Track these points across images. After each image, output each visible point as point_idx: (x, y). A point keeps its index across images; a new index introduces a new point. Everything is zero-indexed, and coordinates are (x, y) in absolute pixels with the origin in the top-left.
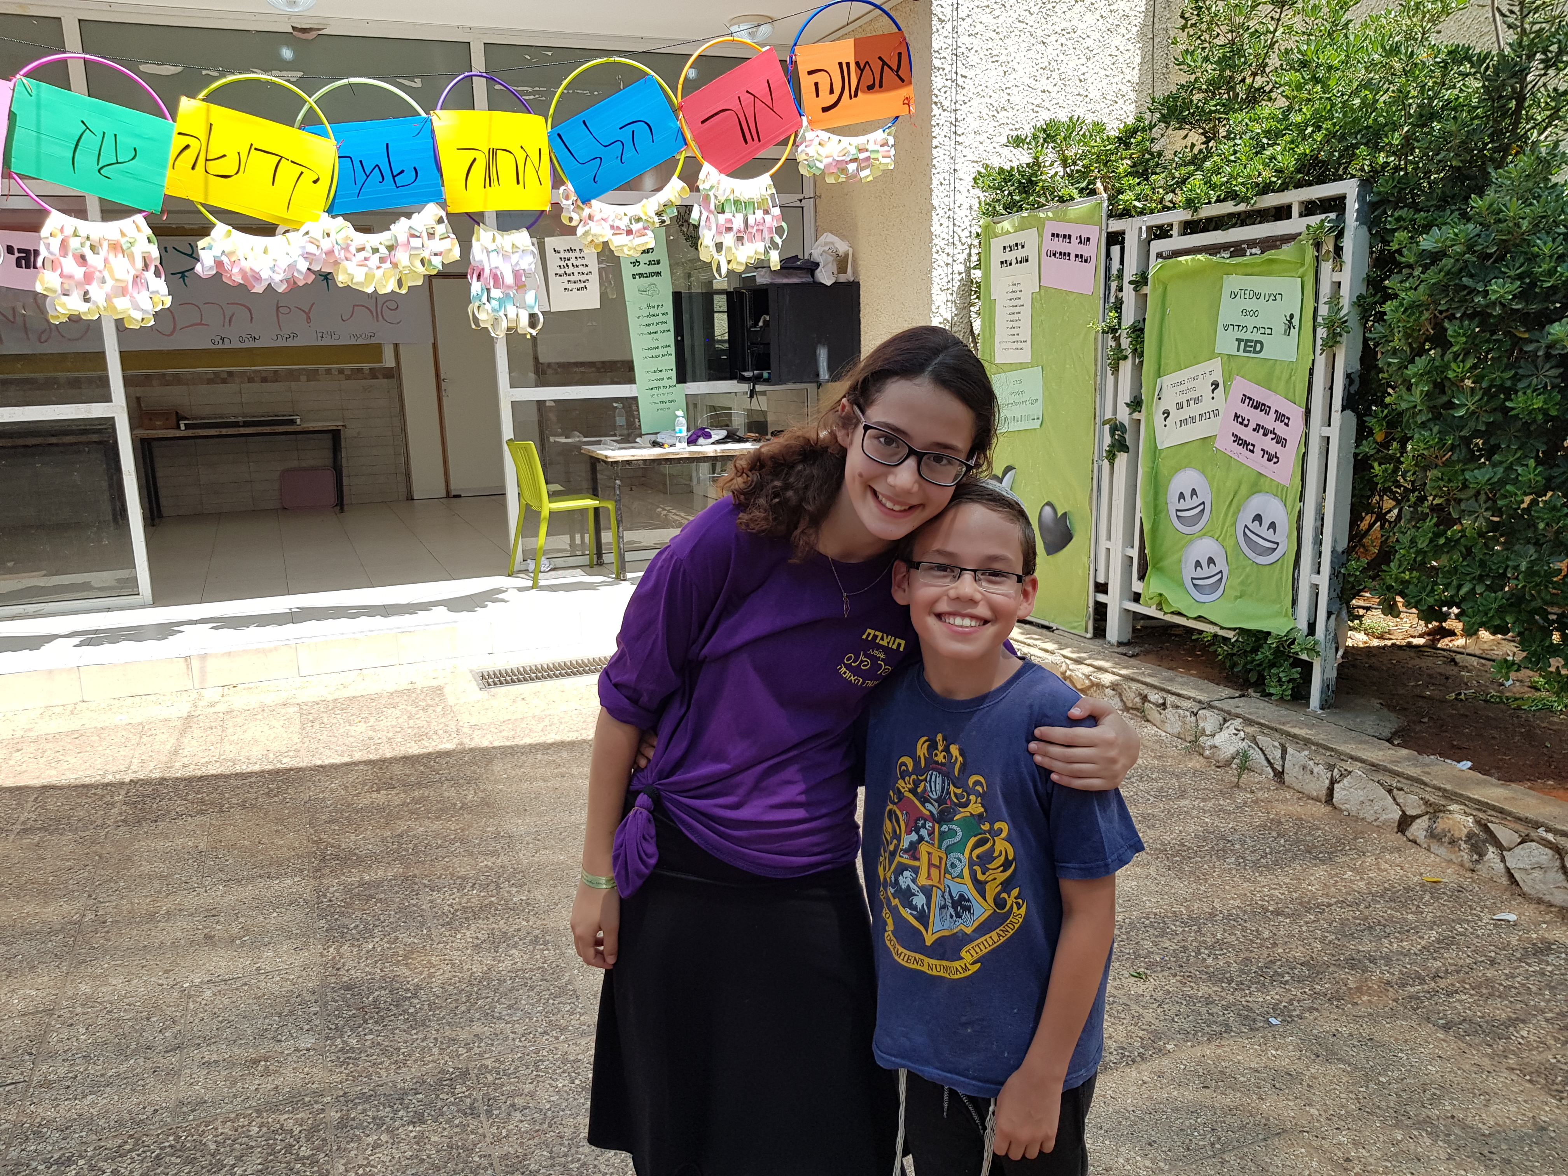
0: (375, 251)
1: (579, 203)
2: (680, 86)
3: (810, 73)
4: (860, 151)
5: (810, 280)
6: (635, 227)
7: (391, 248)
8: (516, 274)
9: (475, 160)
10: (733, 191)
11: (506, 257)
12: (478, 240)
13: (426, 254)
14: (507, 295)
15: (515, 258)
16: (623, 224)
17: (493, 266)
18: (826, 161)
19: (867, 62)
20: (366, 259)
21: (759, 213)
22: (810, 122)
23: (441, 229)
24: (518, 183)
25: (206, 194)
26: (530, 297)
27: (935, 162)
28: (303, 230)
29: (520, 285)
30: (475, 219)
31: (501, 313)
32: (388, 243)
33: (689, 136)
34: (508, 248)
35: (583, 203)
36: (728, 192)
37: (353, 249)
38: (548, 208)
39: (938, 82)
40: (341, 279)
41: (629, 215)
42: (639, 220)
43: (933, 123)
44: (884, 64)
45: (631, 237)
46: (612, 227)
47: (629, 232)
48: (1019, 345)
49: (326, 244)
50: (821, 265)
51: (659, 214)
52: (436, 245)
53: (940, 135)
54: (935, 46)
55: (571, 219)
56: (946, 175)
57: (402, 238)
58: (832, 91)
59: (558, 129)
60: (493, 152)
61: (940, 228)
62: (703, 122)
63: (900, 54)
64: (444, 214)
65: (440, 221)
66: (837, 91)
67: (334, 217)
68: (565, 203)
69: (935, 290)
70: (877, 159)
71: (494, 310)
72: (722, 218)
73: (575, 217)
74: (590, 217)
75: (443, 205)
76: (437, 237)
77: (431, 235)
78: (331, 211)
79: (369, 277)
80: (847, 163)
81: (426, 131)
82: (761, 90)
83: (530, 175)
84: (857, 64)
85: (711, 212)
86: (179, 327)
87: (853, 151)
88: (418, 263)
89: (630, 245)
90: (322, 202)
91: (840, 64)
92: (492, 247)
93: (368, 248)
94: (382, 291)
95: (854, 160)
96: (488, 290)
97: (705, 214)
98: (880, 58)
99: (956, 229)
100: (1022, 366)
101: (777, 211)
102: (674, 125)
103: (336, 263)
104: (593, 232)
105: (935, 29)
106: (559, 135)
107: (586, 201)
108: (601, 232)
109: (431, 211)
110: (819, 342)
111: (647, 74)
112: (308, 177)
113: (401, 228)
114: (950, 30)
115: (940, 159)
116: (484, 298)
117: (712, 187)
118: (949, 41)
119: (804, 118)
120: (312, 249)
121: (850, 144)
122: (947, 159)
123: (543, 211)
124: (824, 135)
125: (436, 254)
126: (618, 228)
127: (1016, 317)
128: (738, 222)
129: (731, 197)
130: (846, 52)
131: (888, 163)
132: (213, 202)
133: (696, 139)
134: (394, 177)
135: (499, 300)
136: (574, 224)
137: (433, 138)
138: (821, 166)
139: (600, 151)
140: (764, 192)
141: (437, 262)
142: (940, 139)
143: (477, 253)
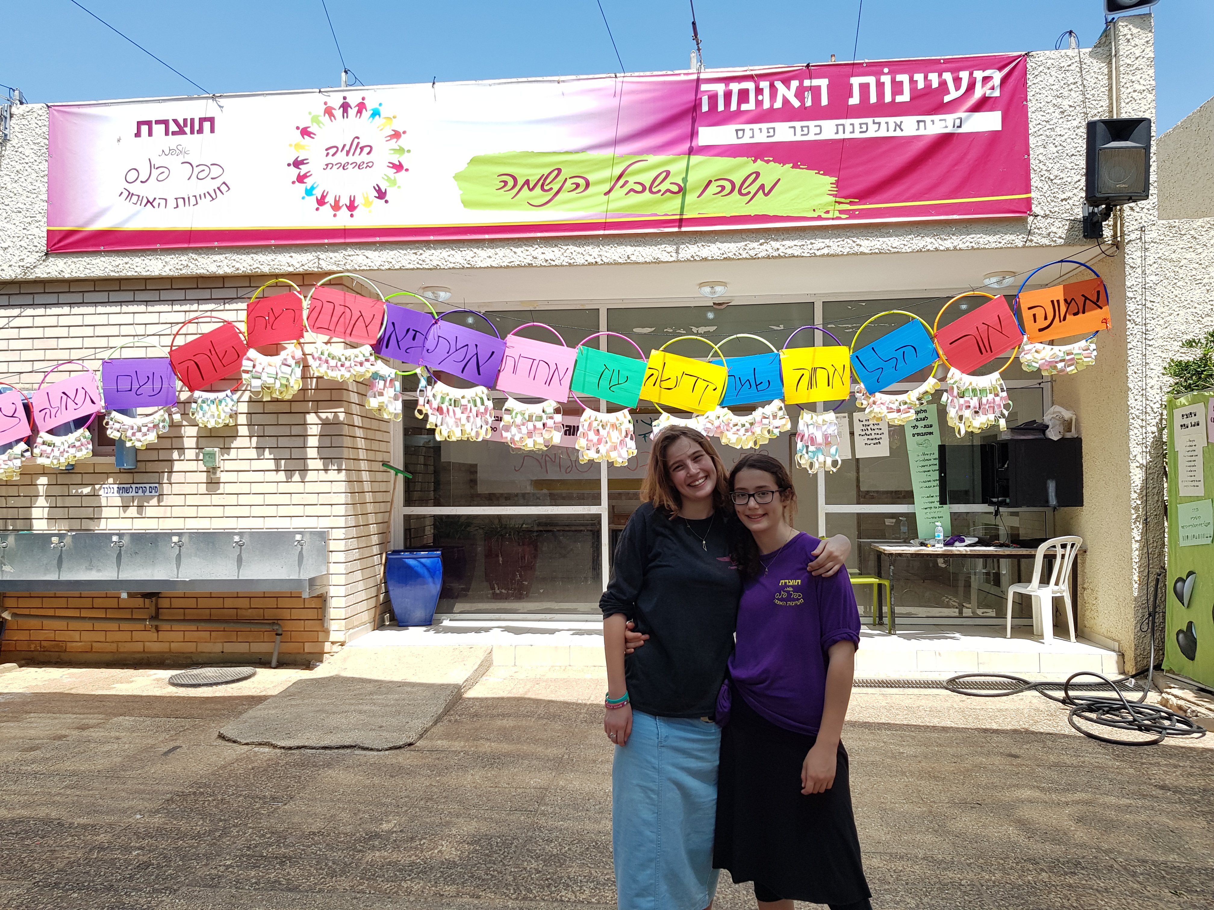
0: (743, 425)
1: (868, 394)
2: (936, 324)
3: (1029, 308)
4: (1068, 354)
5: (1042, 436)
6: (902, 407)
7: (752, 424)
8: (826, 437)
9: (803, 375)
10: (971, 384)
11: (818, 427)
12: (802, 419)
13: (771, 428)
14: (818, 449)
15: (824, 428)
16: (894, 407)
17: (810, 432)
18: (1040, 362)
19: (1073, 299)
20: (738, 430)
21: (991, 397)
22: (1029, 339)
23: (780, 413)
24: (829, 385)
25: (660, 398)
26: (833, 450)
27: (1130, 358)
28: (706, 416)
29: (828, 444)
30: (800, 407)
31: (815, 460)
32: (751, 421)
33: (941, 352)
34: (820, 422)
35: (870, 394)
36: (967, 385)
37: (731, 425)
38: (847, 398)
39: (1131, 306)
40: (724, 441)
41: (899, 400)
42: (905, 403)
43: (1128, 333)
44: (1086, 298)
45: (900, 413)
46: (888, 408)
47: (899, 411)
48: (1196, 484)
49: (717, 423)
50: (1050, 427)
51: (919, 399)
52: (777, 422)
53: (1134, 341)
54: (1128, 284)
55: (862, 404)
56: (1140, 367)
57: (758, 419)
58: (1046, 318)
59: (856, 353)
60: (815, 370)
61: (1134, 402)
62: (951, 344)
63: (1098, 292)
64: (782, 405)
65: (781, 409)
66: (1050, 318)
67: (723, 407)
68: (857, 395)
69: (1132, 444)
70: (1081, 359)
71: (810, 458)
72: (962, 401)
73: (865, 402)
74: (874, 403)
75: (783, 400)
76: (778, 418)
77: (775, 417)
78: (722, 405)
79: (739, 440)
80: (1056, 362)
81: (777, 360)
82: (993, 321)
83: (837, 381)
84: (1065, 300)
85: (954, 397)
86: (639, 465)
87: (1061, 354)
88: (766, 433)
89: (898, 418)
90: (717, 400)
91: (1052, 302)
92: (810, 422)
93: (739, 424)
94: (745, 447)
95: (1062, 361)
96: (807, 447)
97: (950, 398)
98: (1083, 295)
99: (1148, 402)
100: (1198, 498)
101: (1005, 394)
102: (931, 346)
103: (722, 433)
104: (875, 411)
105: (1127, 273)
106: (857, 357)
107: (872, 393)
108: (880, 410)
109: (777, 403)
110: (1049, 478)
111: (915, 318)
112: (711, 387)
113: (758, 414)
114: (1140, 272)
115: (1134, 357)
116: (804, 451)
117: (955, 382)
118: (1140, 280)
119: (1025, 337)
120: (709, 425)
121: (1059, 351)
122: (1140, 356)
123: (844, 400)
124: (1039, 346)
125: (777, 428)
126: (891, 408)
127: (1192, 463)
128: (974, 402)
129: (970, 388)
130: (1058, 293)
131: (1091, 361)
132: (663, 402)
133: (946, 354)
134: (757, 386)
135: (813, 452)
136: (863, 406)
137: (780, 364)
138: (1037, 365)
139: (882, 364)
140: (994, 383)
141: (776, 432)
142: (1133, 343)
143: (801, 426)
